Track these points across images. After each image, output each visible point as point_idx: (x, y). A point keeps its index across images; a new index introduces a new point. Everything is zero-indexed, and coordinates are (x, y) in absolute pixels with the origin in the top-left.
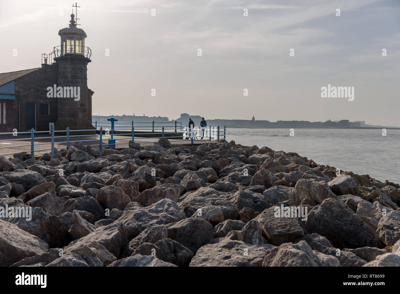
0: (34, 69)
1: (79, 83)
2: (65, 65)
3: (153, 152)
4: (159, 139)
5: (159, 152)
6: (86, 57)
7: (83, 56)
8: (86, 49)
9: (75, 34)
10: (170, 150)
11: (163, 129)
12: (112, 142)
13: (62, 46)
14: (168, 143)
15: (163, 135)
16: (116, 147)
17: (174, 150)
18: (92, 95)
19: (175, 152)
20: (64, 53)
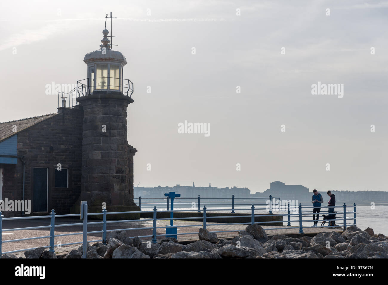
0: (45, 116)
1: (116, 136)
2: (93, 108)
3: (244, 247)
4: (247, 226)
5: (253, 247)
6: (126, 95)
7: (121, 94)
8: (125, 82)
9: (109, 59)
10: (267, 244)
11: (253, 209)
12: (171, 230)
13: (89, 79)
14: (261, 233)
15: (253, 220)
16: (179, 239)
17: (274, 244)
18: (134, 155)
19: (277, 247)
20: (92, 90)
